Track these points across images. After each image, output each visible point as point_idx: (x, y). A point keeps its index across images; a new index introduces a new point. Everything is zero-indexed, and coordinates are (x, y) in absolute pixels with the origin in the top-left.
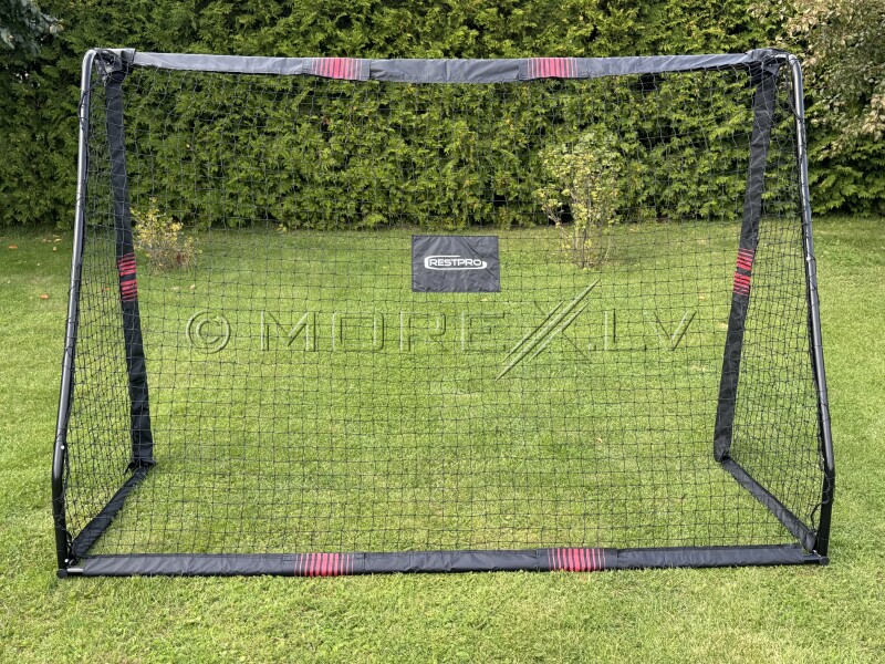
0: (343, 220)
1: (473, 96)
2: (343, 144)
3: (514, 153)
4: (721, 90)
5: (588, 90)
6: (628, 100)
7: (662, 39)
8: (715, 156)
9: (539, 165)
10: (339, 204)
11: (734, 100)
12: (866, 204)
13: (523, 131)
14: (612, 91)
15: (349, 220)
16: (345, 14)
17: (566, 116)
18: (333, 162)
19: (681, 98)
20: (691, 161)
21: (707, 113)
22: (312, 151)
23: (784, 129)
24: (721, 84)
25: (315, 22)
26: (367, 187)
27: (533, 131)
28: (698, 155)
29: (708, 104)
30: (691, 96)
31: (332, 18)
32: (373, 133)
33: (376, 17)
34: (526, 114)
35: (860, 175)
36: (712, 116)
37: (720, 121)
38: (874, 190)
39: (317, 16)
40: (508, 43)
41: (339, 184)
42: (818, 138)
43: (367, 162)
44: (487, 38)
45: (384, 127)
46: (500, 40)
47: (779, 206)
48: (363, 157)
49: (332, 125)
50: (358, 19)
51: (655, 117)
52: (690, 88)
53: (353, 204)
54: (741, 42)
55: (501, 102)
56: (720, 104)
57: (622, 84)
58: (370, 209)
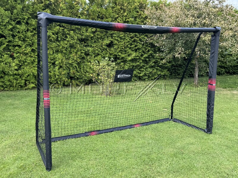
0: (20, 87)
1: (63, 47)
2: (20, 61)
3: (76, 64)
4: (128, 47)
5: (96, 47)
6: (106, 50)
7: (114, 33)
8: (129, 65)
9: (84, 67)
10: (18, 82)
11: (132, 50)
12: (162, 76)
13: (78, 58)
14: (102, 47)
15: (21, 87)
16: (19, 20)
17: (91, 54)
18: (16, 68)
19: (119, 49)
20: (123, 66)
21: (126, 53)
22: (8, 64)
23: (144, 58)
24: (129, 46)
25: (9, 22)
26: (28, 75)
27: (81, 58)
28: (124, 64)
29: (126, 51)
30: (122, 49)
31: (14, 21)
32: (30, 58)
33: (29, 22)
34: (79, 53)
35: (161, 69)
36: (127, 54)
37: (129, 55)
38: (164, 73)
39: (9, 20)
40: (72, 32)
41: (19, 75)
42: (151, 60)
43: (28, 67)
44: (66, 30)
45: (34, 56)
46: (69, 31)
47: (144, 78)
48: (27, 66)
49: (15, 55)
50: (23, 22)
51: (114, 54)
52: (122, 47)
53: (24, 81)
54: (133, 35)
55: (71, 49)
56: (129, 51)
57: (105, 45)
58: (29, 83)
